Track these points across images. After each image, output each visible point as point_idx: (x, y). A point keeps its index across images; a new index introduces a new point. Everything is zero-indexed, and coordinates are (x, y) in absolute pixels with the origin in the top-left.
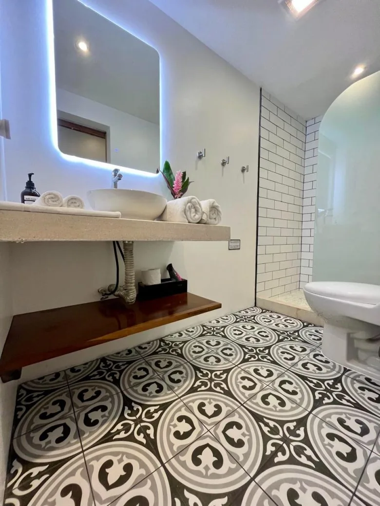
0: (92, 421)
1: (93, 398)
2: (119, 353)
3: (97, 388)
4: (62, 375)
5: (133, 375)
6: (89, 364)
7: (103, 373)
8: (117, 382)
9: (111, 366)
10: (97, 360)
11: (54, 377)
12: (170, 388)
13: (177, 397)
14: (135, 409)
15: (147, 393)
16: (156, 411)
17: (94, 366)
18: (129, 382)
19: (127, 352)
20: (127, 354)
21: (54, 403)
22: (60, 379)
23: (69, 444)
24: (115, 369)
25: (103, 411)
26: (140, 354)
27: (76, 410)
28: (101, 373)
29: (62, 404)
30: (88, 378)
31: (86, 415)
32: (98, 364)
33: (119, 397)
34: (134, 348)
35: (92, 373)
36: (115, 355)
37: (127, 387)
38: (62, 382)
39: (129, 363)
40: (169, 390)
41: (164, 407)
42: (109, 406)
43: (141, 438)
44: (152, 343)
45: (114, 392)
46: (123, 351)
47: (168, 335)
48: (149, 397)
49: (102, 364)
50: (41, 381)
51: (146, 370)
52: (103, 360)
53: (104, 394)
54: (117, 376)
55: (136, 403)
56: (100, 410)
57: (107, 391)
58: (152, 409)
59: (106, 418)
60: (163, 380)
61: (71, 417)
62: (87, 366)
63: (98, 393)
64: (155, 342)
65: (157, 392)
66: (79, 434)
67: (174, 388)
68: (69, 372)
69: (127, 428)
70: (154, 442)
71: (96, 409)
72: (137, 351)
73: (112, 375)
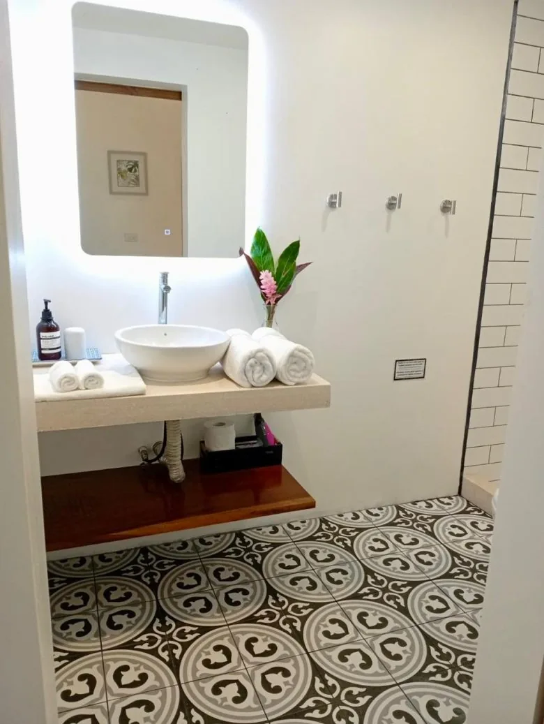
0: (115, 624)
1: (120, 600)
2: (168, 544)
3: (127, 588)
4: (89, 561)
5: (178, 581)
6: (124, 553)
7: (140, 569)
8: (154, 586)
9: (152, 562)
10: (136, 549)
11: (79, 563)
12: (221, 610)
13: (225, 623)
14: (167, 624)
15: (188, 609)
16: (192, 633)
17: (129, 558)
18: (170, 590)
19: (180, 545)
20: (179, 548)
21: (77, 595)
22: (85, 566)
23: (89, 641)
24: (156, 568)
25: (129, 617)
26: (198, 553)
27: (100, 608)
28: (136, 570)
29: (86, 598)
30: (118, 573)
31: (111, 616)
32: (136, 555)
33: (152, 605)
34: (193, 540)
35: (125, 567)
36: (163, 546)
37: (166, 595)
38: (87, 571)
39: (178, 562)
40: (218, 612)
41: (203, 630)
42: (138, 613)
43: (165, 655)
44: (222, 536)
45: (147, 599)
46: (175, 542)
47: (253, 528)
48: (190, 614)
49: (141, 557)
50: (63, 564)
51: (198, 578)
52: (144, 550)
53: (135, 597)
54: (157, 578)
55: (171, 618)
56: (127, 615)
57: (140, 595)
58: (188, 629)
59: (131, 625)
60: (216, 597)
61: (93, 615)
62: (121, 555)
63: (128, 595)
64: (228, 536)
65: (202, 611)
66: (100, 634)
67: (226, 610)
68: (96, 560)
69: (152, 641)
70: (178, 663)
71: (122, 613)
72: (195, 547)
73: (151, 575)
